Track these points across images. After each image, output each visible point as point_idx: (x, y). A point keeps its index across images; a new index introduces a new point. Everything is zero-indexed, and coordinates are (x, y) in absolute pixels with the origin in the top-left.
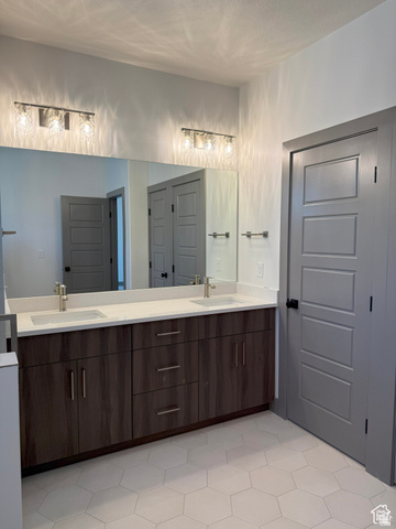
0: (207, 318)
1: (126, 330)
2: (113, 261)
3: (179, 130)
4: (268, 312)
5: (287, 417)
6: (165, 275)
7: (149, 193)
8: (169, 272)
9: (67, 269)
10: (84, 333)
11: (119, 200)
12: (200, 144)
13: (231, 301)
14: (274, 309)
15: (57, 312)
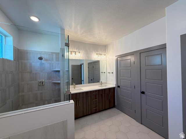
0: (102, 90)
1: (87, 93)
2: (81, 77)
3: (95, 54)
4: (114, 88)
5: (118, 109)
6: (92, 80)
7: (88, 64)
8: (93, 79)
9: (72, 79)
10: (79, 93)
11: (82, 65)
12: (99, 56)
13: (106, 86)
14: (115, 88)
15: (73, 89)
